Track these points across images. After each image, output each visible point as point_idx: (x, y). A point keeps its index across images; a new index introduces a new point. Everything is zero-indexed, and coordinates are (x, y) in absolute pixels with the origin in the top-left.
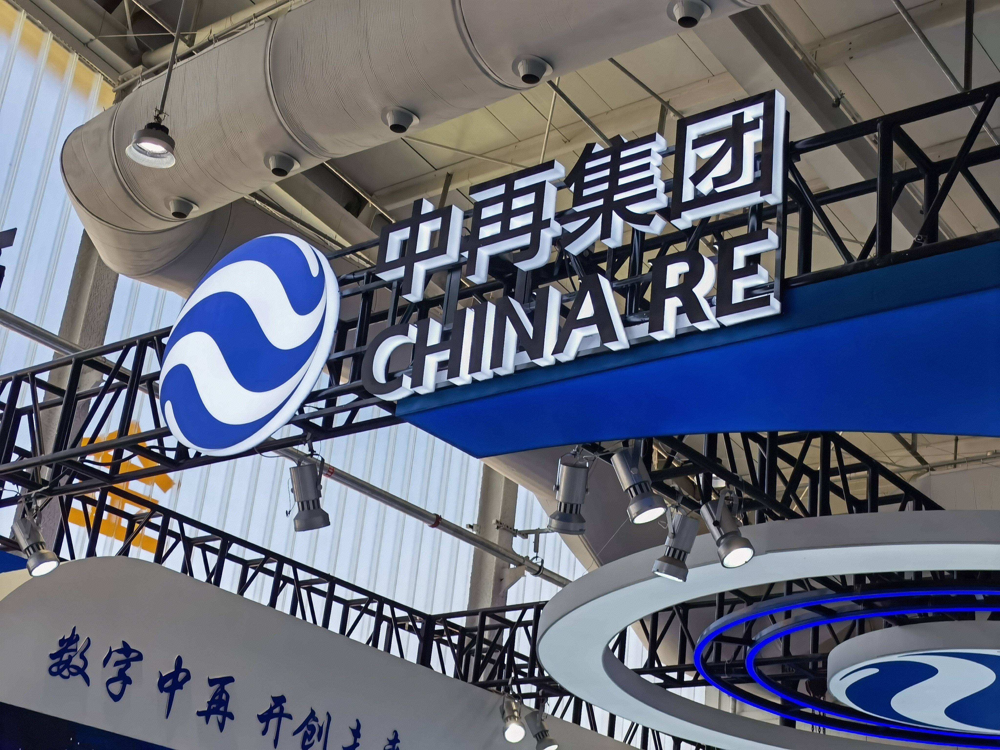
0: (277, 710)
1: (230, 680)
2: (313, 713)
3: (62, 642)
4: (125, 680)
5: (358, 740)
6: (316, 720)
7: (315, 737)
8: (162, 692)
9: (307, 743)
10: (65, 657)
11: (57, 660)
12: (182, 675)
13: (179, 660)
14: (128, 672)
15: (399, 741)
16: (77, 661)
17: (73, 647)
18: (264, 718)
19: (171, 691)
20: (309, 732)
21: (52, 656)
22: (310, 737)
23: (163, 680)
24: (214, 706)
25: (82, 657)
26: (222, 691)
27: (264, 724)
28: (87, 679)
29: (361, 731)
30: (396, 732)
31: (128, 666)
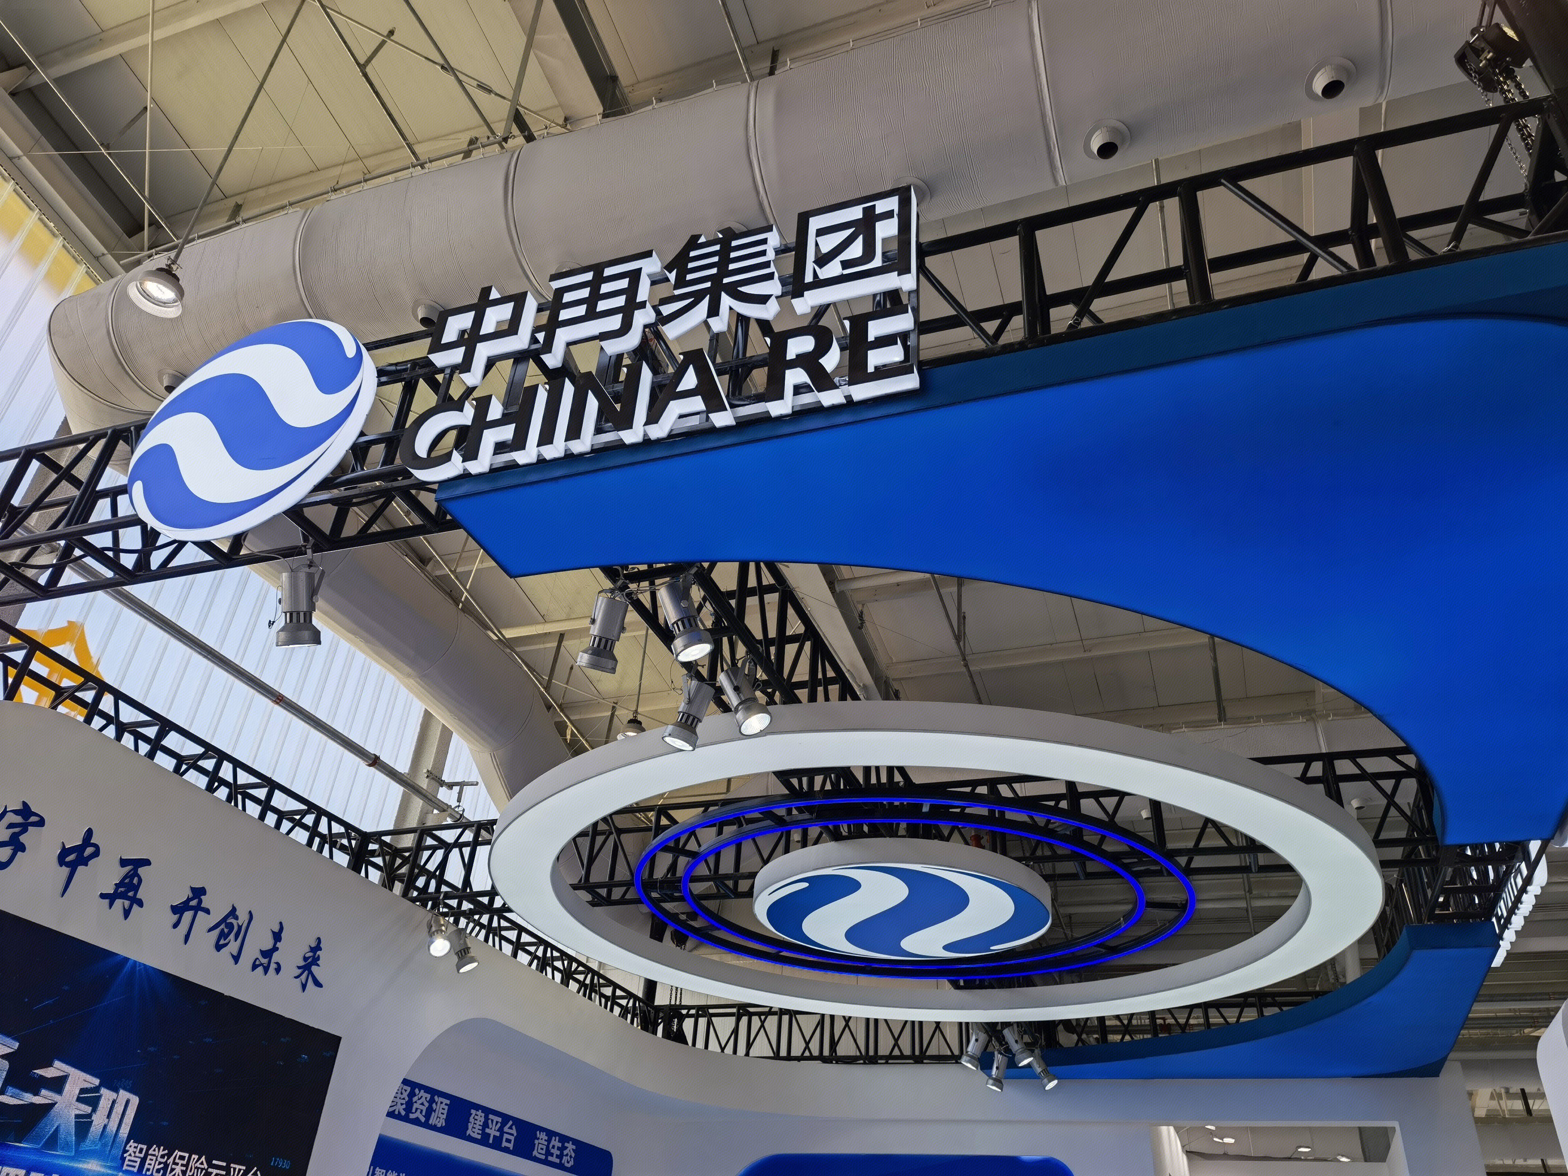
1: (146, 862)
2: (234, 909)
4: (17, 847)
5: (278, 945)
6: (237, 918)
7: (232, 937)
8: (61, 866)
9: (222, 942)
12: (89, 851)
14: (23, 838)
15: (321, 949)
18: (178, 910)
19: (73, 867)
20: (226, 930)
22: (226, 936)
23: (65, 852)
24: (122, 889)
26: (134, 874)
27: (177, 916)
29: (283, 935)
30: (319, 939)
31: (25, 830)
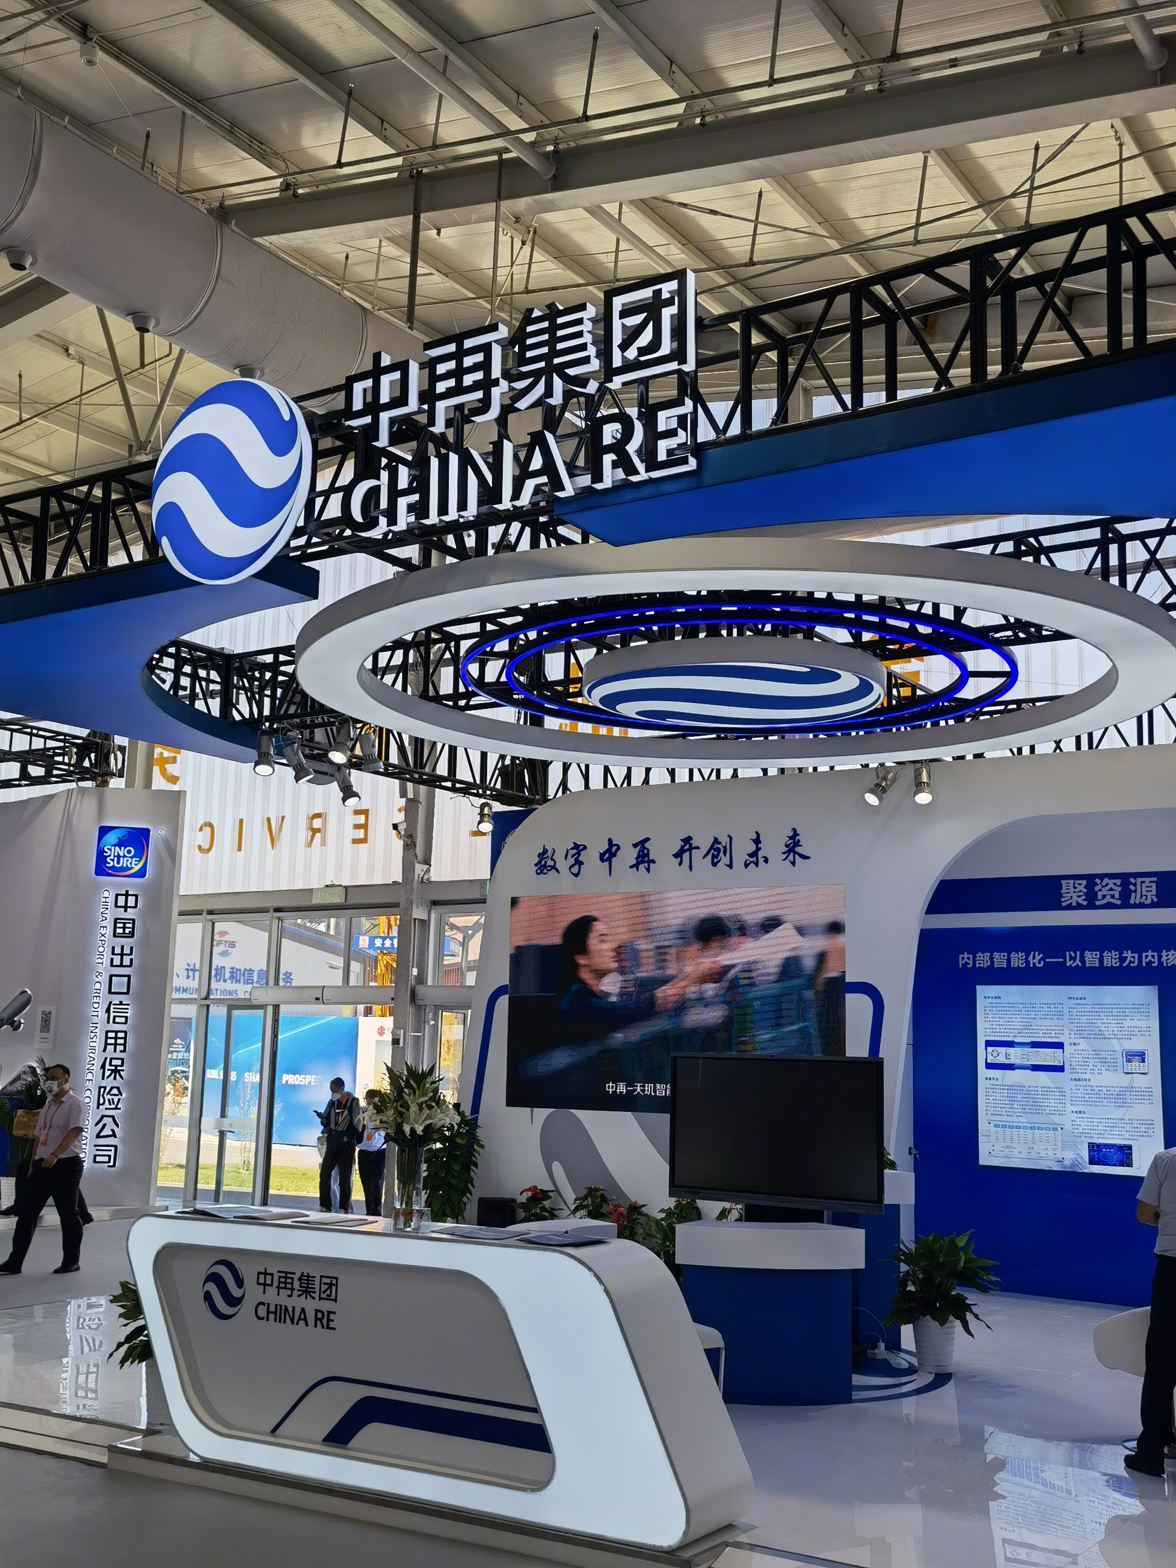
0: (687, 847)
1: (648, 839)
3: (539, 856)
4: (579, 863)
6: (720, 843)
7: (722, 854)
9: (716, 860)
10: (543, 863)
11: (539, 866)
12: (614, 849)
13: (610, 840)
14: (580, 859)
16: (550, 863)
17: (546, 856)
18: (678, 855)
19: (609, 860)
20: (716, 853)
21: (536, 865)
22: (717, 856)
23: (602, 856)
24: (640, 859)
25: (552, 859)
26: (644, 848)
27: (679, 859)
28: (558, 871)
31: (580, 855)
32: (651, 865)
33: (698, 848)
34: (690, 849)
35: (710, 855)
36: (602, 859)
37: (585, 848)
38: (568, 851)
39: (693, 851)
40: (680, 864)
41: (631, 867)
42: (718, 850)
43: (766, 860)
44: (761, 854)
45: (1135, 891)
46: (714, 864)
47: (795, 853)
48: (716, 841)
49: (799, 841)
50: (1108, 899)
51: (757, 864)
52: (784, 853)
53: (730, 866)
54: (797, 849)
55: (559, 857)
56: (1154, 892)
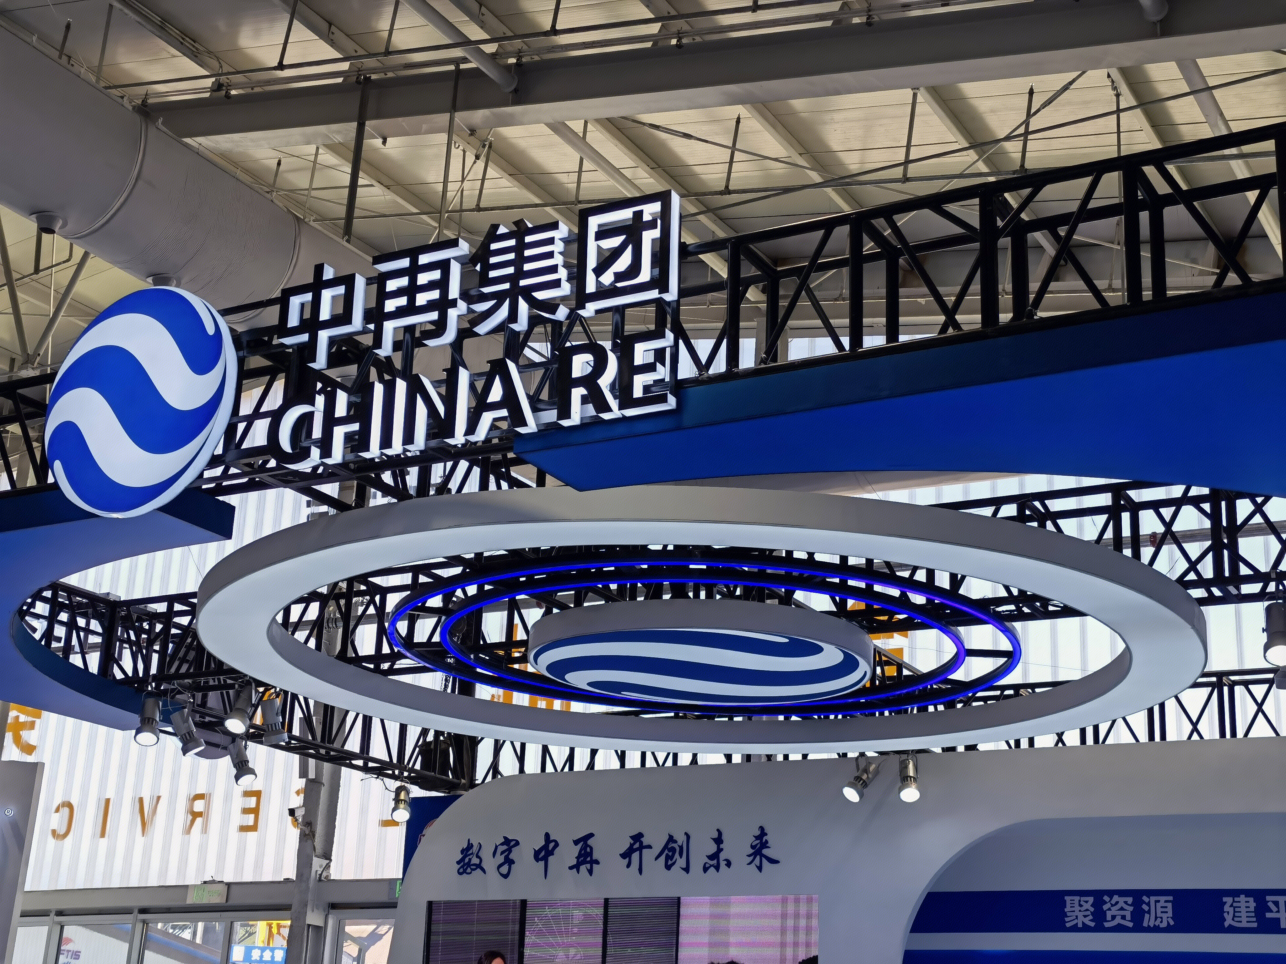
1: (591, 835)
2: (672, 837)
3: (462, 851)
5: (722, 846)
6: (676, 842)
7: (677, 855)
8: (538, 862)
9: (670, 862)
10: (467, 860)
11: (462, 864)
12: (551, 845)
13: (547, 835)
14: (511, 856)
15: (766, 834)
16: (475, 861)
17: (470, 852)
18: (626, 855)
19: (545, 859)
20: (670, 854)
21: (458, 863)
22: (671, 858)
24: (582, 859)
25: (478, 857)
26: (586, 845)
27: (627, 859)
28: (484, 870)
29: (723, 838)
30: (761, 828)
31: (510, 852)
32: (594, 865)
33: (649, 847)
34: (642, 847)
35: (663, 857)
36: (537, 857)
37: (517, 843)
38: (496, 847)
39: (644, 851)
40: (628, 866)
41: (571, 868)
42: (673, 850)
43: (729, 864)
44: (722, 856)
45: (1149, 912)
46: (668, 867)
47: (762, 856)
48: (671, 839)
49: (767, 842)
50: (1118, 920)
51: (717, 868)
52: (749, 856)
53: (687, 870)
54: (765, 851)
55: (487, 854)
56: (1170, 914)
